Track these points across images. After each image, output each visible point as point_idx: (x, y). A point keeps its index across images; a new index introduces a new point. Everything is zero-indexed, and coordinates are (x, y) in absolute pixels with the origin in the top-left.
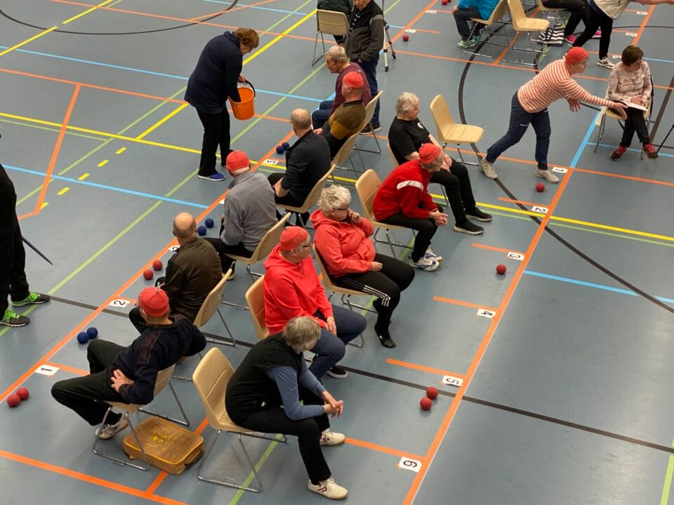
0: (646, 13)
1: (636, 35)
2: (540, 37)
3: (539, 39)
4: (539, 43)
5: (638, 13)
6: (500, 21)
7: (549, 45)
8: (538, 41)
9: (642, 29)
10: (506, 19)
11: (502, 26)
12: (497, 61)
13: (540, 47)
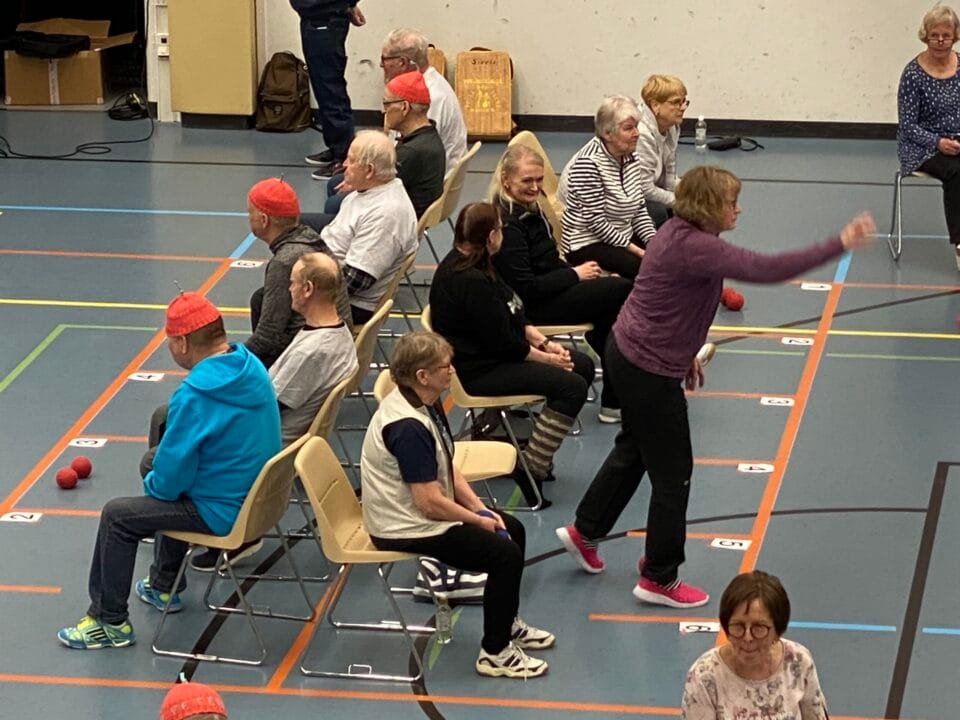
0: (769, 468)
1: (746, 544)
2: (421, 577)
3: (419, 584)
4: (420, 599)
5: (743, 467)
6: (272, 531)
7: (453, 603)
8: (416, 590)
9: (763, 522)
10: (292, 522)
11: (281, 551)
12: (281, 675)
13: (427, 611)
